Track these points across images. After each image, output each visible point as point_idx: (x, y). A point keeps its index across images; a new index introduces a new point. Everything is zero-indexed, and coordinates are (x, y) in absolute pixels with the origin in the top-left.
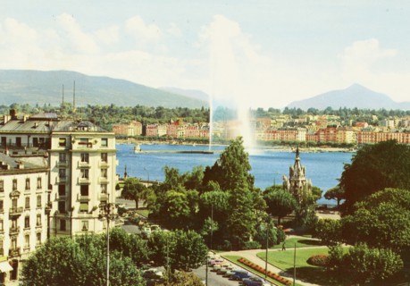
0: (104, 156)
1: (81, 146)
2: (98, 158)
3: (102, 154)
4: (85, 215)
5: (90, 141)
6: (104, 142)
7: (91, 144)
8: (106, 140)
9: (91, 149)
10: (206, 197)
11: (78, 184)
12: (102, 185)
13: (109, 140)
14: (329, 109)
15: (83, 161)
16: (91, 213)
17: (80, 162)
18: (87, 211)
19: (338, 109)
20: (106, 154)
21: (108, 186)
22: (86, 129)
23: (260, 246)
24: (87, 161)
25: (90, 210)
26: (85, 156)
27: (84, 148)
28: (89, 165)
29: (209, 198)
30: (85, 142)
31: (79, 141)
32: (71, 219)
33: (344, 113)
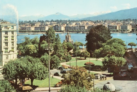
0: (13, 32)
1: (5, 29)
2: (11, 33)
3: (12, 31)
4: (7, 53)
5: (8, 27)
6: (12, 27)
7: (8, 28)
8: (13, 26)
9: (8, 30)
10: (43, 46)
11: (4, 42)
12: (12, 43)
13: (14, 26)
14: (52, 20)
15: (6, 34)
16: (9, 52)
17: (5, 35)
18: (7, 52)
19: (55, 20)
20: (13, 31)
21: (14, 43)
22: (6, 23)
23: (66, 61)
24: (7, 34)
25: (8, 52)
26: (6, 33)
27: (6, 30)
28: (8, 36)
29: (44, 46)
30: (6, 27)
31: (4, 27)
32: (2, 55)
33: (57, 21)
